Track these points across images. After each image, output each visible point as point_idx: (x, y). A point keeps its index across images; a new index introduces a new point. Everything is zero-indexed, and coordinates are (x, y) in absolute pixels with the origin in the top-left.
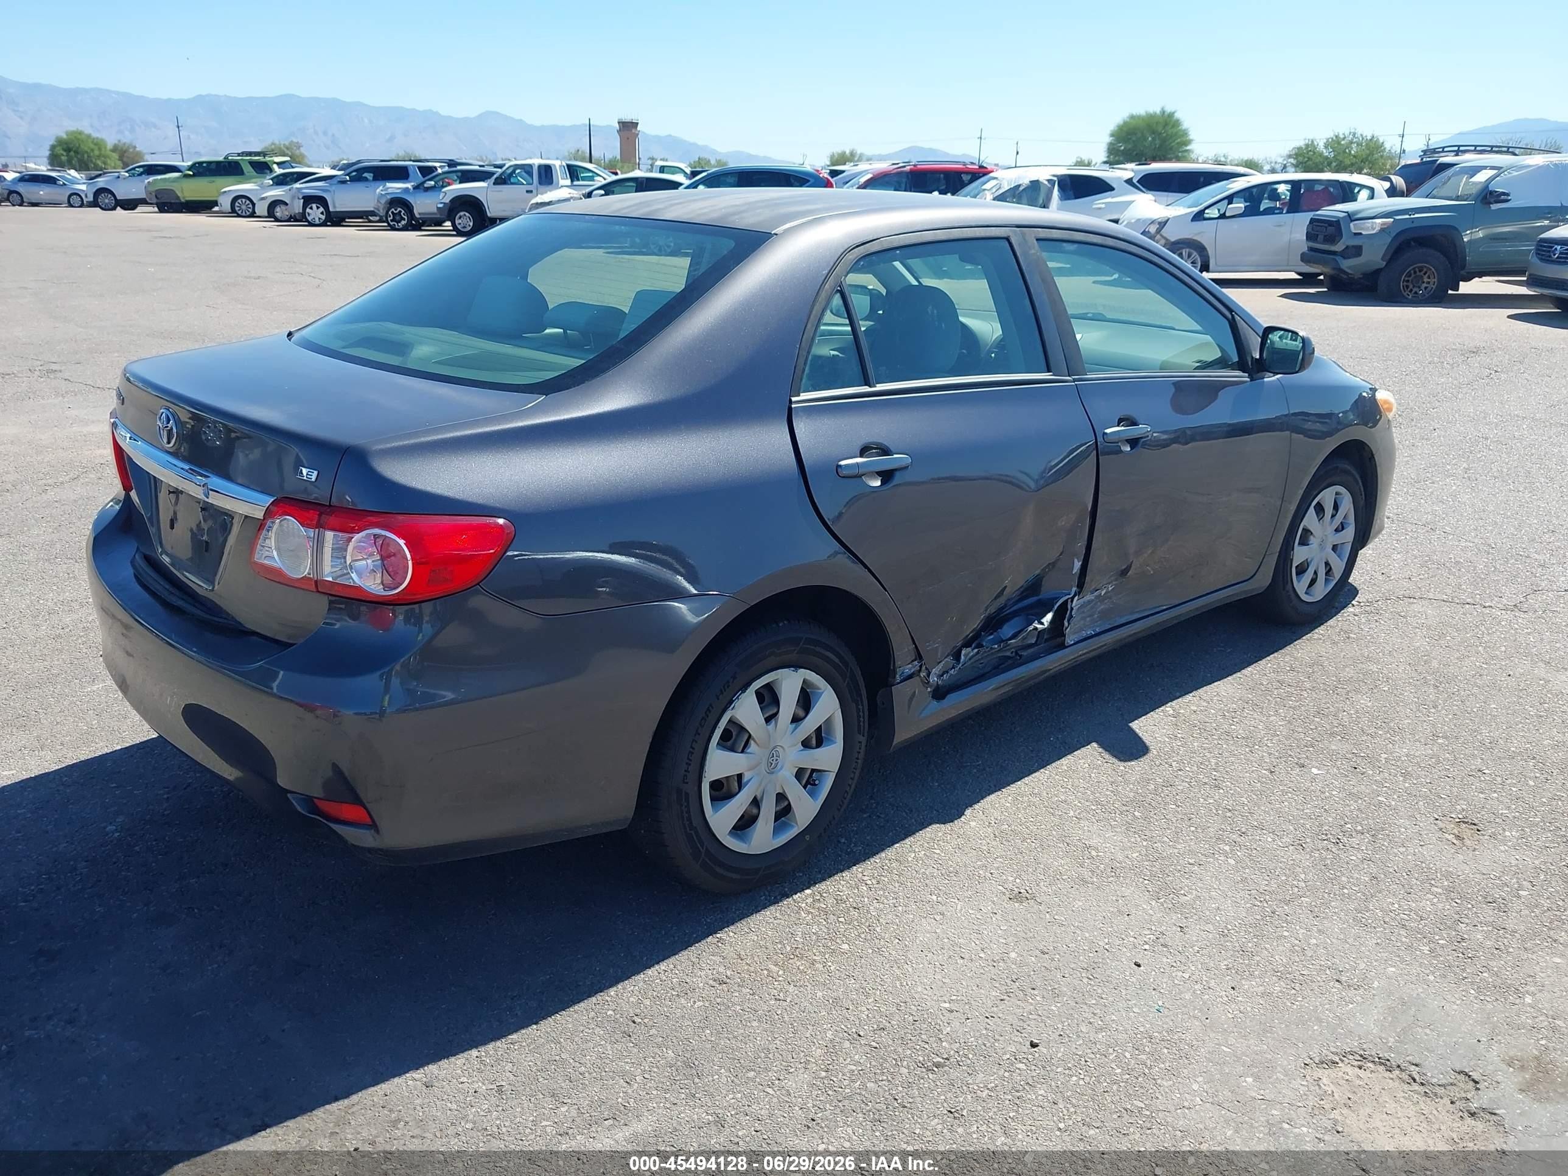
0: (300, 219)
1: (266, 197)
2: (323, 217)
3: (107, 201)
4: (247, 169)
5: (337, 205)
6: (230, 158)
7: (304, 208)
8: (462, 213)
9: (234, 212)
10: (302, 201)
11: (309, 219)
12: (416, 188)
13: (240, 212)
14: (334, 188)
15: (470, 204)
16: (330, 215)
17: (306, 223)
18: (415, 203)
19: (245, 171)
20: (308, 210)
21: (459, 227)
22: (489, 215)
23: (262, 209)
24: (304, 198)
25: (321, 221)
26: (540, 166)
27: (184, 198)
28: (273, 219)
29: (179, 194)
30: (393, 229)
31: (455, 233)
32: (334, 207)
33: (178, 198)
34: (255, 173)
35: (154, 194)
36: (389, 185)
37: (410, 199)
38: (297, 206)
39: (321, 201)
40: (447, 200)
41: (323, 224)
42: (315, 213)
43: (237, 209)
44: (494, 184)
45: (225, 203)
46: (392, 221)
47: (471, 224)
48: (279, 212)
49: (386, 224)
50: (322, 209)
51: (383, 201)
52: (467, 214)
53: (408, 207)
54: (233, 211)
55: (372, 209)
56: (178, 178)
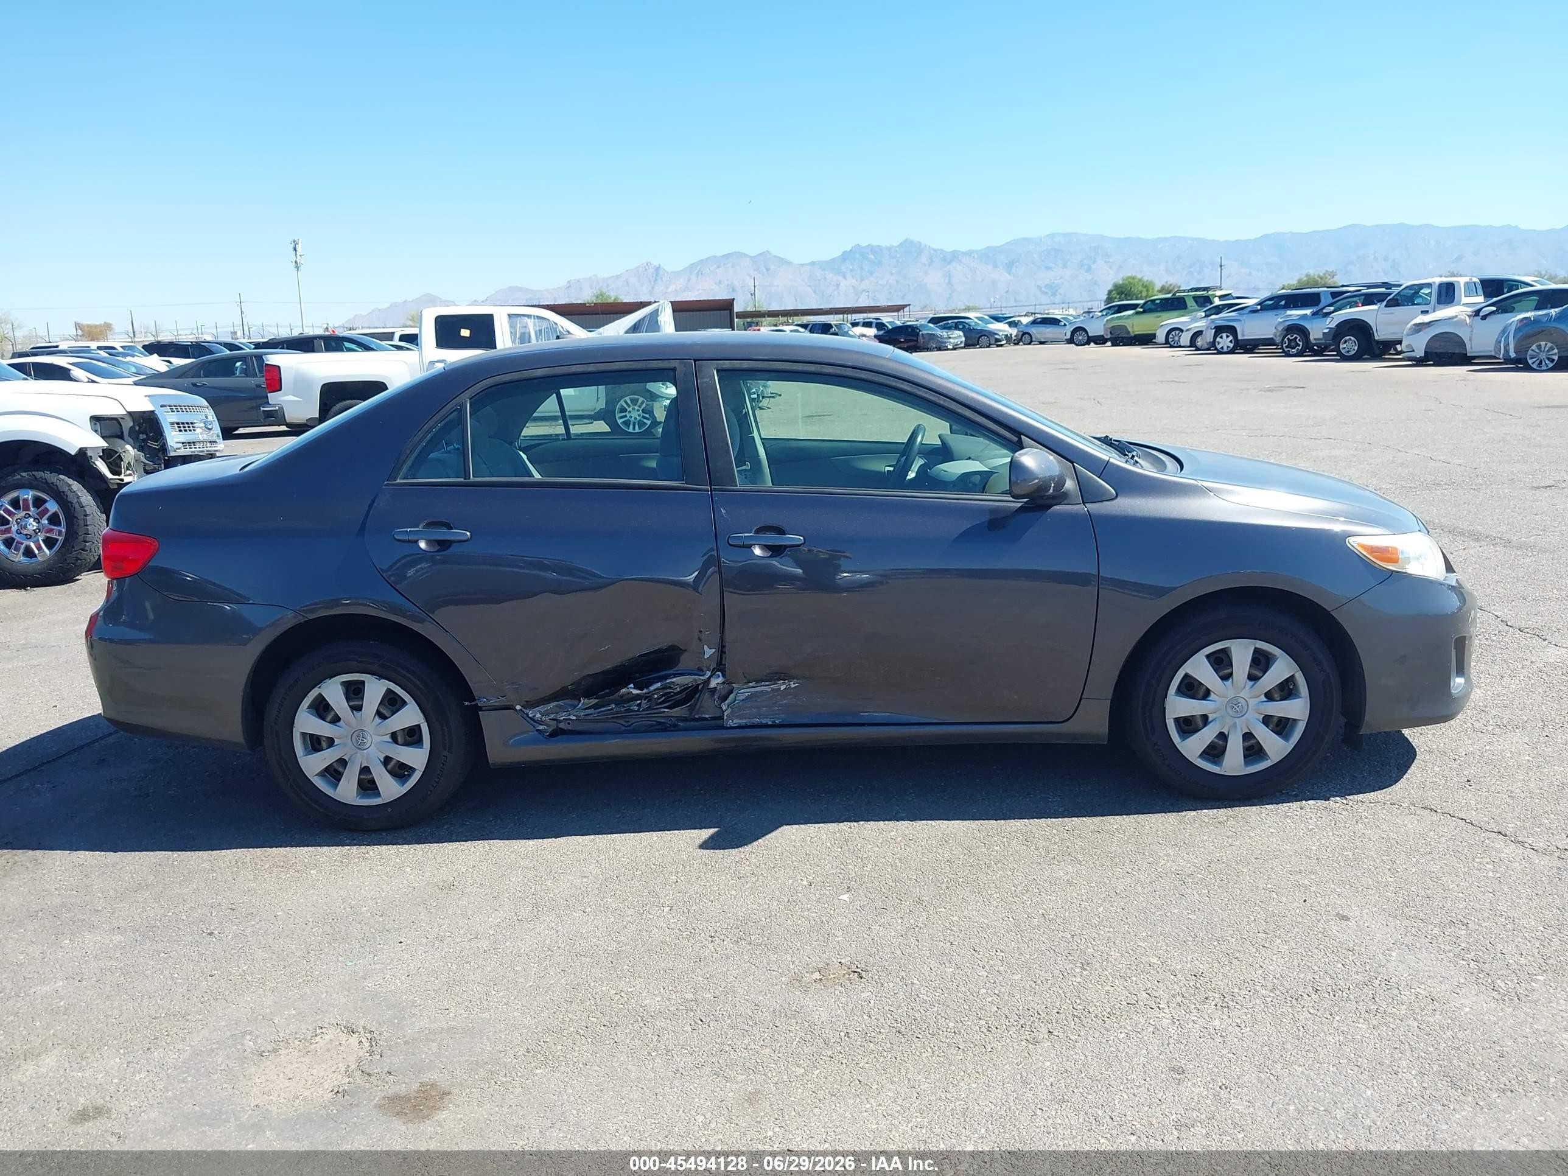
0: (1212, 348)
1: (1191, 329)
2: (1232, 345)
3: (1080, 338)
4: (1191, 303)
5: (1245, 333)
6: (1177, 294)
7: (1215, 337)
8: (1347, 338)
9: (1168, 344)
10: (1214, 331)
11: (1219, 347)
12: (1314, 314)
13: (1172, 343)
14: (1244, 317)
15: (1359, 329)
16: (1238, 343)
17: (1215, 352)
18: (1312, 329)
19: (1189, 305)
20: (1218, 339)
21: (1343, 351)
22: (1376, 338)
23: (1185, 339)
24: (1215, 328)
25: (1229, 349)
26: (1441, 285)
27: (1133, 332)
28: (1194, 349)
29: (1130, 329)
30: (1288, 355)
31: (1338, 358)
32: (1243, 335)
33: (1129, 332)
34: (1196, 307)
35: (1109, 330)
36: (1289, 312)
37: (1308, 325)
38: (1209, 335)
39: (1232, 330)
40: (1333, 325)
41: (1232, 352)
42: (1225, 341)
43: (1170, 340)
44: (1386, 306)
45: (1161, 337)
46: (1287, 347)
47: (1356, 348)
48: (1199, 342)
49: (1281, 351)
50: (1231, 338)
51: (1280, 329)
52: (1353, 338)
53: (1303, 332)
54: (1167, 342)
55: (1271, 336)
56: (1133, 315)
